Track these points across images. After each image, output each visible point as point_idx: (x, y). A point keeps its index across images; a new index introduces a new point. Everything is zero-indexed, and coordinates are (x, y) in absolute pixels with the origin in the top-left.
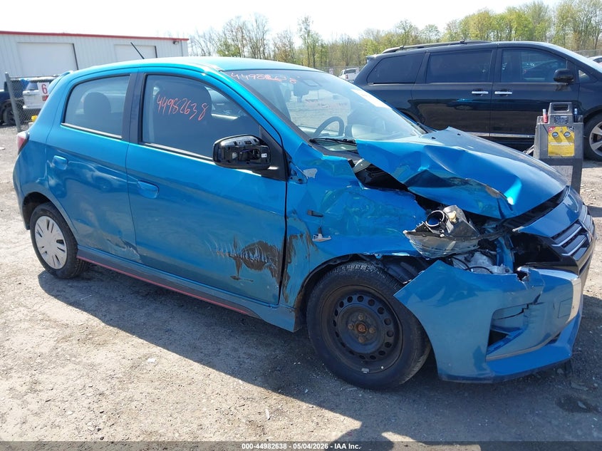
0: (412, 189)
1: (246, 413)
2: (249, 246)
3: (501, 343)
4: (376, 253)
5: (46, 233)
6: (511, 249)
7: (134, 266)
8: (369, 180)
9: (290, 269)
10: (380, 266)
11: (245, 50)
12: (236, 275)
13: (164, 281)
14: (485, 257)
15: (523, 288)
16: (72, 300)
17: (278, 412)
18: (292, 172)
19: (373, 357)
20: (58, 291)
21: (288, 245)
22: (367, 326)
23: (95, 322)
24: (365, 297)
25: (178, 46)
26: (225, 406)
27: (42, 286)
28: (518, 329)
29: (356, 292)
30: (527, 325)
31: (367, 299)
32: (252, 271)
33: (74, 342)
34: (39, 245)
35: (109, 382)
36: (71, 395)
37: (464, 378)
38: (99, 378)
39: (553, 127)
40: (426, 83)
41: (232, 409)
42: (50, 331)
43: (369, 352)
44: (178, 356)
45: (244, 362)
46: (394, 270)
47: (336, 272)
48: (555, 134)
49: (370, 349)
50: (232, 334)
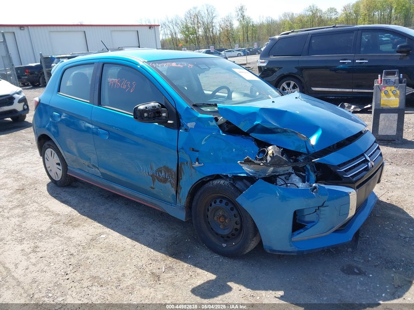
0: (252, 135)
1: (151, 268)
2: (159, 169)
3: (302, 230)
4: (229, 174)
5: (50, 158)
6: (315, 172)
7: (98, 180)
8: (227, 129)
9: (182, 183)
10: (231, 182)
11: (200, 30)
12: (152, 186)
13: (114, 189)
14: (297, 177)
15: (313, 197)
16: (64, 199)
17: (170, 268)
18: (181, 124)
19: (228, 237)
20: (57, 194)
21: (179, 168)
22: (225, 218)
23: (75, 213)
24: (223, 200)
25: (152, 30)
26: (140, 264)
27: (48, 191)
28: (313, 222)
29: (219, 197)
30: (319, 220)
31: (224, 201)
32: (162, 184)
33: (61, 224)
34: (47, 166)
35: (77, 248)
36: (55, 255)
37: (279, 251)
38: (72, 245)
39: (385, 87)
40: (308, 55)
41: (144, 266)
42: (48, 218)
43: (226, 234)
44: (119, 234)
45: (157, 239)
46: (239, 185)
47: (207, 185)
48: (386, 92)
49: (226, 232)
50: (154, 222)
